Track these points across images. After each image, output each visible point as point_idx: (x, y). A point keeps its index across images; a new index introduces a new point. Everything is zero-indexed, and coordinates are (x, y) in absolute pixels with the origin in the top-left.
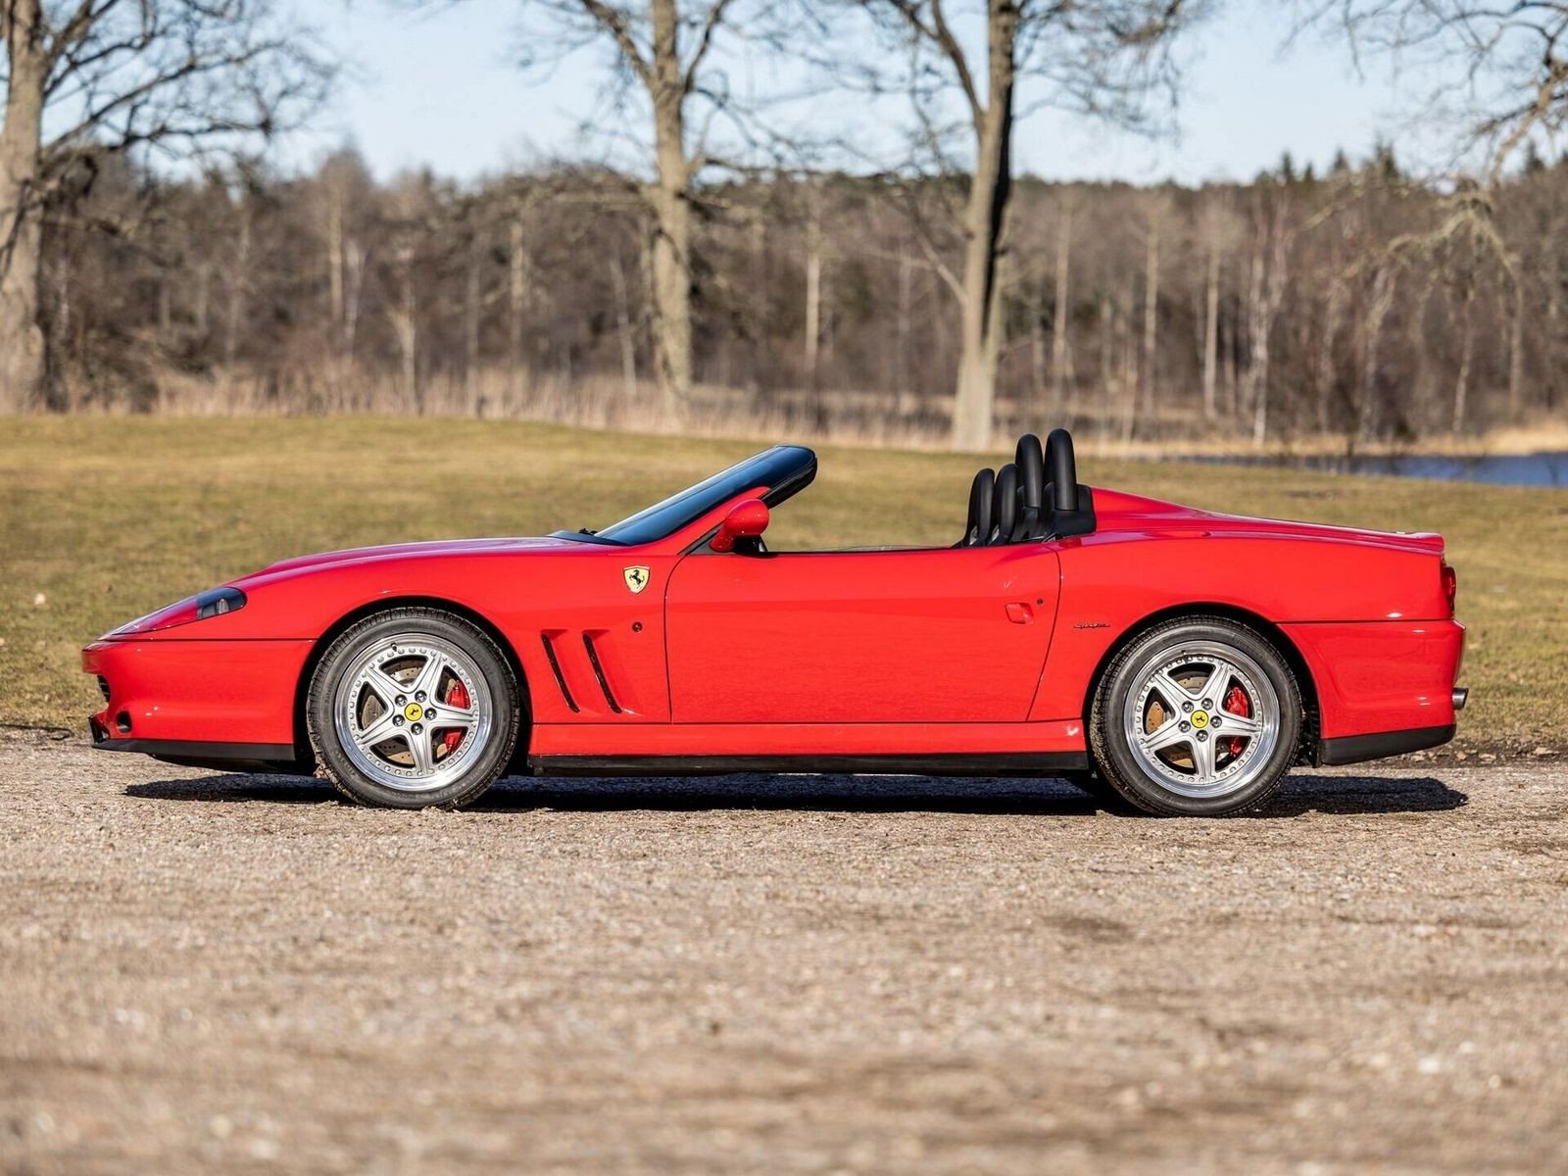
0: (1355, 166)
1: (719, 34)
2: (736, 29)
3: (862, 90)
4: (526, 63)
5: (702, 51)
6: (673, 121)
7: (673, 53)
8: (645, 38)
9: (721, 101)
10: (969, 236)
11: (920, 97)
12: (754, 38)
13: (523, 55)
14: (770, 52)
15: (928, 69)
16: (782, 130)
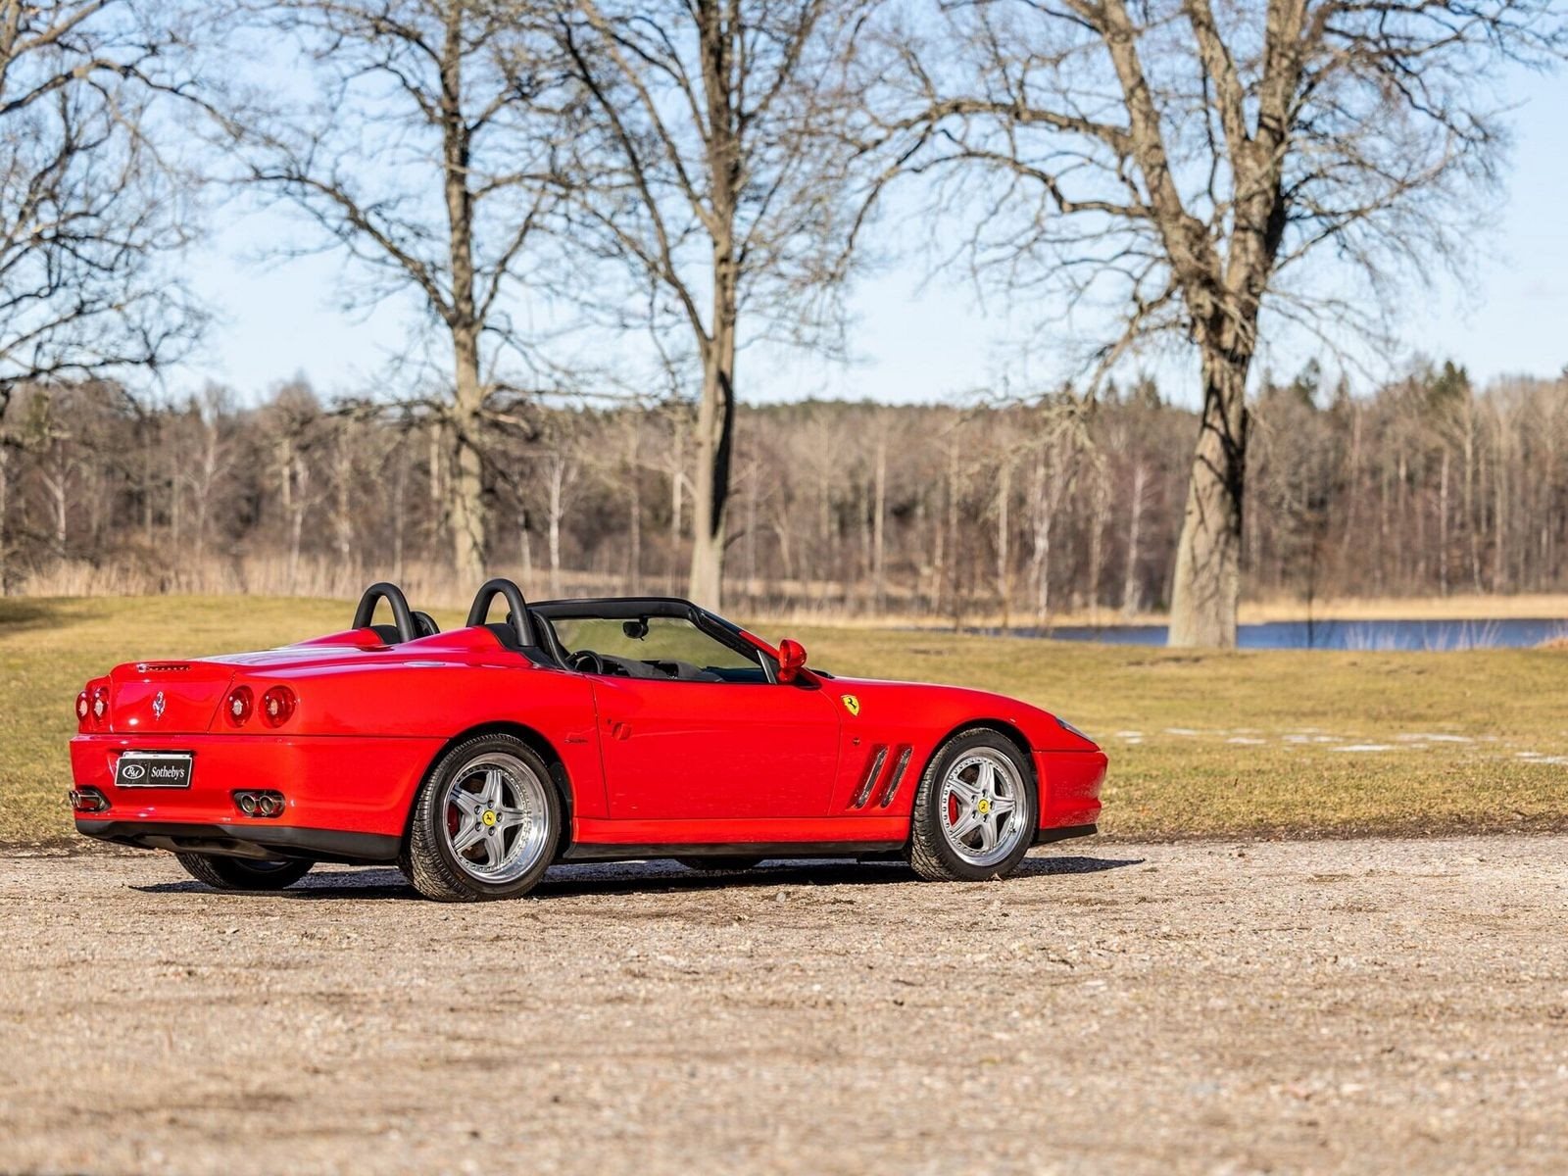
0: (1123, 392)
1: (505, 281)
2: (520, 278)
3: (613, 327)
4: (348, 307)
5: (492, 296)
6: (471, 356)
7: (469, 298)
8: (446, 284)
9: (507, 335)
10: (699, 445)
11: (659, 334)
12: (533, 285)
13: (346, 300)
14: (548, 298)
15: (666, 310)
16: (561, 361)
